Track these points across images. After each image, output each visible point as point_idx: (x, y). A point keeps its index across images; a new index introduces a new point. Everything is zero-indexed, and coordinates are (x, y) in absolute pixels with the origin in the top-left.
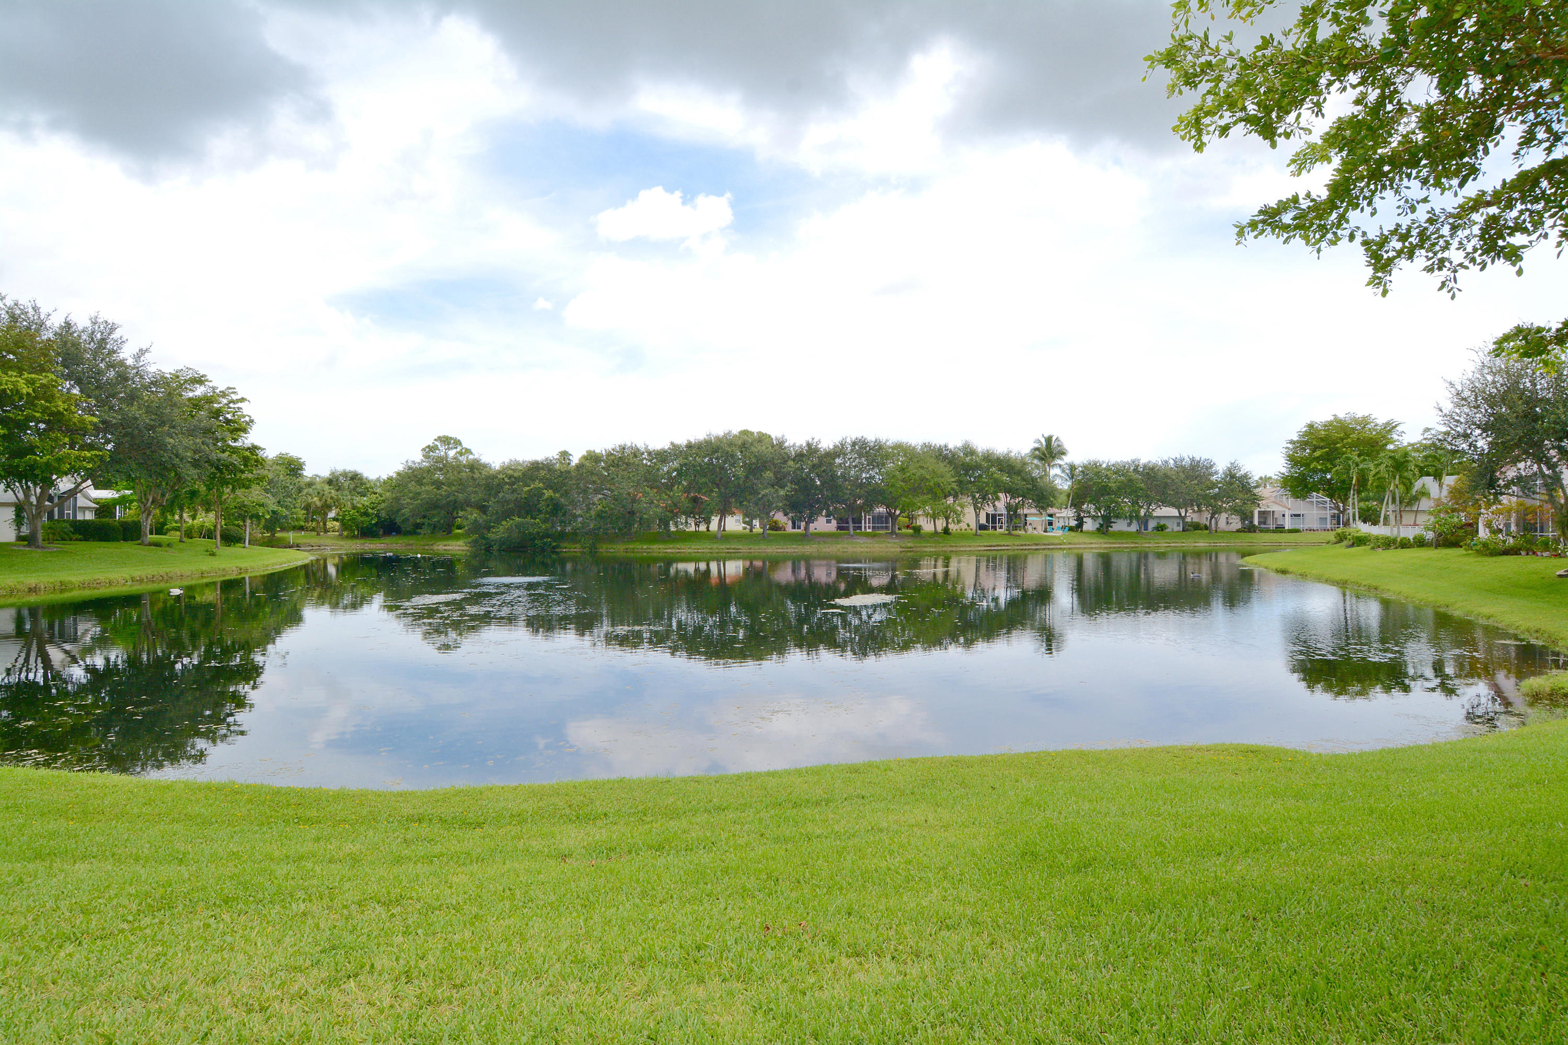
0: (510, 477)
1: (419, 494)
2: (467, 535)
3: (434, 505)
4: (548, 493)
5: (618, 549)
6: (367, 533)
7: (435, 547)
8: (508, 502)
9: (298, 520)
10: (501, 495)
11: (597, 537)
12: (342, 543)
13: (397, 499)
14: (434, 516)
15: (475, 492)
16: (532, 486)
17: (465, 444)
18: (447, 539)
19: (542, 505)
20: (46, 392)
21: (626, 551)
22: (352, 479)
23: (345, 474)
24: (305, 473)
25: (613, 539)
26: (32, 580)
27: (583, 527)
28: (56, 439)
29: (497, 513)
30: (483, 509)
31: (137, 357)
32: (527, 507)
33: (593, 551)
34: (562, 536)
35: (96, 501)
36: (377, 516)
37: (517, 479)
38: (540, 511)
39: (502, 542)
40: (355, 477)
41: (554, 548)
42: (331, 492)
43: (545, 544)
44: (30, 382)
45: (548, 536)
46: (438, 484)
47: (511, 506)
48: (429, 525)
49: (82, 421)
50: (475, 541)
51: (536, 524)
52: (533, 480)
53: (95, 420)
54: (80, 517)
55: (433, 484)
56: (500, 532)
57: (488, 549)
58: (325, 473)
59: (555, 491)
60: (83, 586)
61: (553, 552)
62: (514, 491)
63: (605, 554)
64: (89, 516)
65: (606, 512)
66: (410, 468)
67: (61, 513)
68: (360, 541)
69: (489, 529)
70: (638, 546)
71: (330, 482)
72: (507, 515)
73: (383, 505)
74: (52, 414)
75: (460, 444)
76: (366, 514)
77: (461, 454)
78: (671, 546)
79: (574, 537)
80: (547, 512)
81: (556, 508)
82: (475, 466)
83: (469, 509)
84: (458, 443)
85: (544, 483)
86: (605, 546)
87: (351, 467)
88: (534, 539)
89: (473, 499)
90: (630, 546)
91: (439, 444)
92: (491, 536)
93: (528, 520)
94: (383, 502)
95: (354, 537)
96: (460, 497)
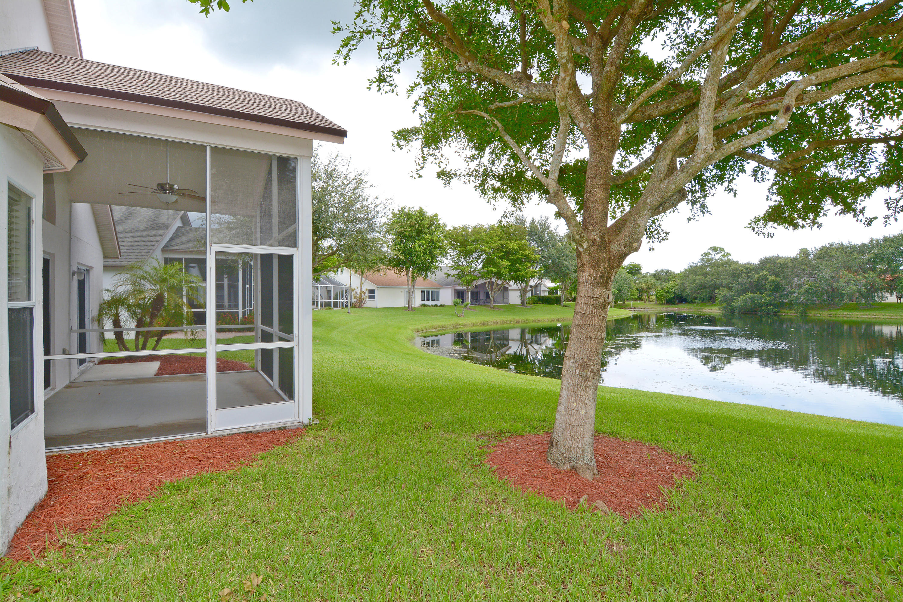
0: (747, 269)
1: (695, 280)
2: (720, 304)
3: (703, 287)
4: (771, 278)
5: (824, 315)
6: (669, 302)
7: (704, 311)
8: (745, 284)
9: (634, 295)
10: (740, 280)
11: (807, 306)
12: (656, 307)
13: (683, 284)
14: (703, 293)
15: (726, 279)
16: (761, 274)
17: (726, 250)
18: (711, 306)
19: (767, 286)
20: (522, 248)
21: (830, 315)
22: (666, 273)
23: (662, 271)
24: (642, 271)
25: (821, 307)
26: (517, 318)
27: (796, 300)
28: (526, 265)
29: (738, 291)
30: (730, 288)
31: (556, 229)
32: (758, 287)
33: (804, 314)
34: (782, 305)
35: (549, 288)
36: (674, 293)
37: (752, 270)
38: (766, 290)
39: (741, 308)
40: (668, 272)
41: (775, 312)
42: (653, 281)
43: (769, 310)
44: (518, 244)
45: (771, 305)
46: (705, 275)
47: (747, 286)
48: (701, 298)
49: (535, 258)
50: (725, 307)
51: (764, 298)
52: (763, 270)
53: (540, 256)
54: (542, 295)
55: (703, 274)
56: (739, 303)
57: (733, 312)
58: (652, 271)
59: (777, 276)
60: (534, 321)
61: (775, 315)
62: (749, 277)
63: (813, 317)
64: (546, 294)
65: (812, 289)
66: (691, 266)
67: (536, 293)
68: (666, 306)
69: (733, 300)
70: (840, 312)
71: (654, 275)
72: (745, 291)
73: (676, 288)
74: (525, 256)
75: (723, 250)
76: (668, 292)
77: (724, 256)
78: (868, 313)
79: (790, 305)
80: (770, 290)
81: (777, 287)
82: (729, 263)
83: (722, 288)
85: (769, 272)
86: (813, 312)
88: (762, 306)
89: (724, 282)
90: (834, 312)
91: (710, 251)
92: (733, 304)
93: (758, 295)
94: (677, 285)
95: (663, 304)
96: (718, 282)
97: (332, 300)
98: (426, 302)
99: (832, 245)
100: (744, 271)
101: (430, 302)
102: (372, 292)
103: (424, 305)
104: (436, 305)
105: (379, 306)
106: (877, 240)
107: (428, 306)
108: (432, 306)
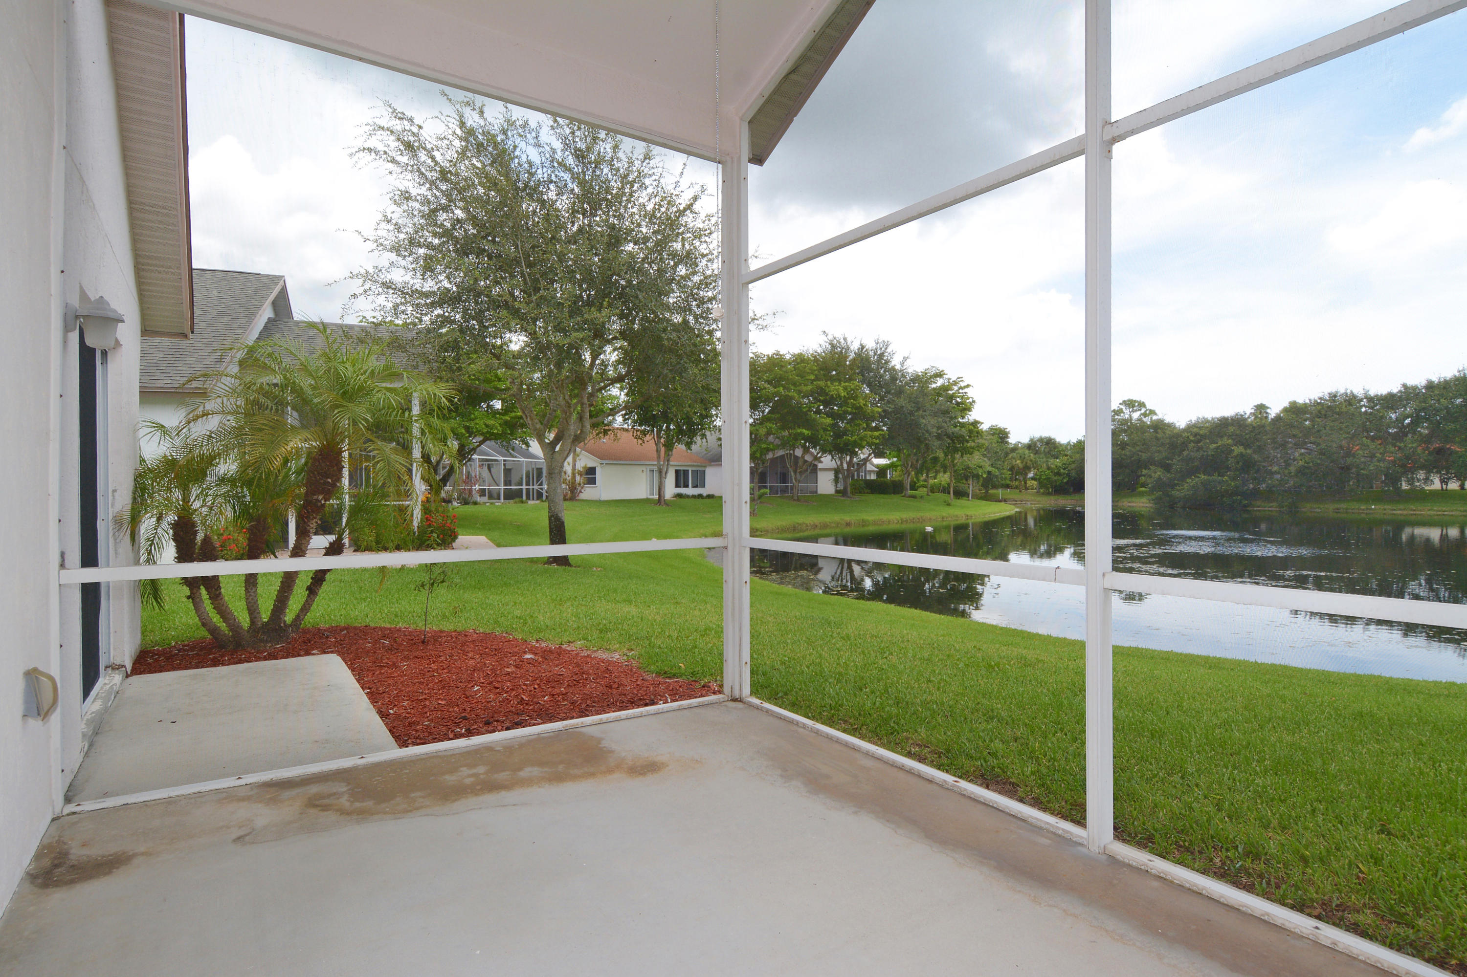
0: (1196, 435)
2: (1150, 492)
3: (1119, 465)
4: (1238, 450)
5: (1328, 509)
6: (1059, 490)
8: (1193, 460)
9: (1005, 479)
10: (1185, 453)
11: (1298, 495)
12: (1039, 499)
14: (1119, 474)
15: (1159, 452)
16: (1220, 443)
17: (1150, 406)
18: (1132, 496)
19: (1231, 463)
20: (853, 394)
21: (1338, 510)
22: (1047, 443)
23: (1041, 440)
24: (1010, 441)
25: (1319, 497)
26: (847, 518)
27: (1281, 484)
28: (858, 425)
29: (1181, 470)
30: (1167, 468)
31: (902, 364)
32: (1215, 464)
33: (1293, 510)
34: (1255, 494)
35: (877, 466)
36: (1068, 475)
37: (1204, 437)
38: (1229, 469)
39: (1187, 499)
40: (1049, 443)
41: (1245, 506)
42: (1031, 456)
43: (1234, 501)
44: (845, 388)
45: (1238, 493)
46: (1123, 445)
47: (1197, 463)
49: (872, 411)
50: (1159, 498)
51: (1226, 481)
52: (1222, 437)
53: (878, 409)
54: (868, 478)
56: (1185, 489)
57: (1172, 507)
58: (1026, 440)
59: (1247, 446)
60: (875, 523)
61: (1244, 510)
62: (1199, 449)
64: (873, 477)
65: (1308, 468)
67: (858, 475)
68: (1054, 497)
69: (1173, 486)
70: (1354, 506)
71: (1029, 447)
72: (1193, 472)
73: (1073, 466)
74: (857, 408)
75: (1145, 406)
76: (1058, 474)
77: (1145, 415)
78: (1402, 507)
79: (1269, 495)
80: (1236, 469)
81: (1247, 465)
82: (1160, 426)
83: (1152, 468)
84: (1142, 405)
85: (1233, 440)
86: (1308, 505)
87: (1045, 434)
88: (1223, 496)
89: (1157, 457)
90: (1343, 506)
91: (1123, 407)
92: (1175, 493)
93: (1215, 477)
94: (1074, 462)
95: (1049, 494)
96: (1144, 456)
97: (524, 487)
98: (682, 490)
99: (1335, 396)
100: (1192, 438)
101: (690, 491)
102: (591, 471)
103: (679, 496)
104: (700, 496)
105: (605, 496)
106: (1415, 388)
107: (688, 496)
108: (694, 497)
